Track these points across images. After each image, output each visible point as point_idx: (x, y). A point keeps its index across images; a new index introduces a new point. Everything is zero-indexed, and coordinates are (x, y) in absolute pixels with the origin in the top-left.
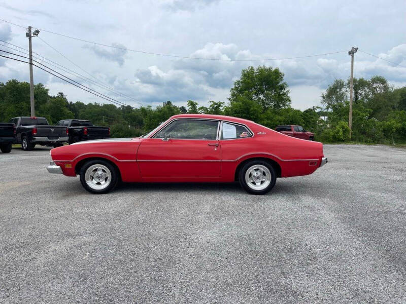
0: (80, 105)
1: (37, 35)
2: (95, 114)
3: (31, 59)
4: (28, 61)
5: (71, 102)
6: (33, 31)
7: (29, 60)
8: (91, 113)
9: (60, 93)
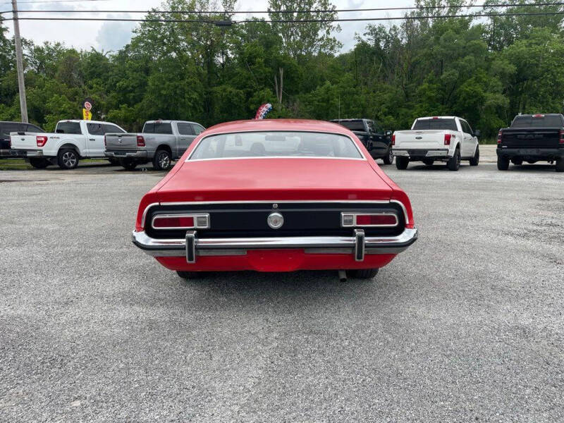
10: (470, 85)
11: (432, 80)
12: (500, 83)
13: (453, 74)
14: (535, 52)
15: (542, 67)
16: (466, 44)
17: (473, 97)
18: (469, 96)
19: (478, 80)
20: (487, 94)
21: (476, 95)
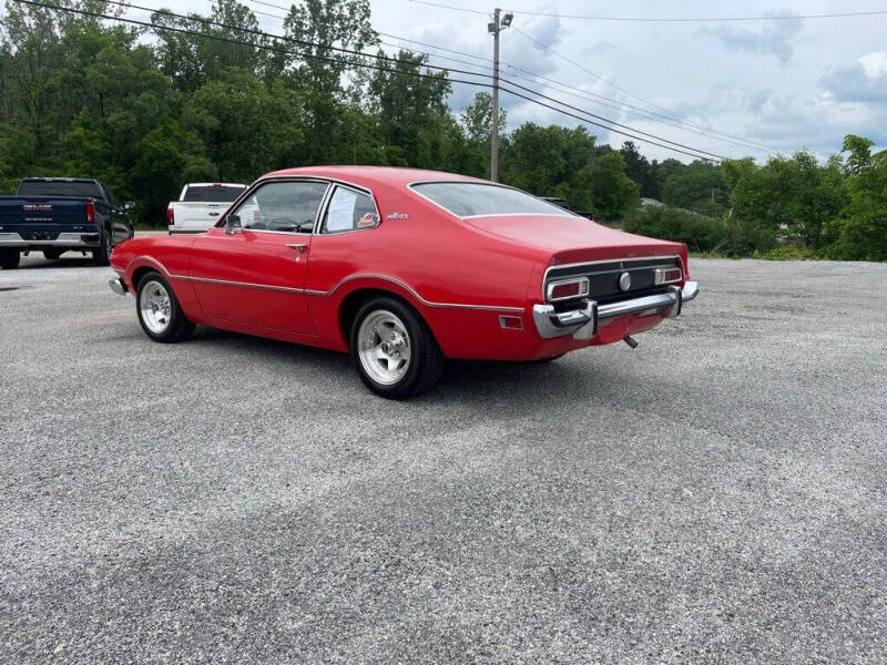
0: (672, 165)
1: (509, 24)
2: (697, 186)
3: (497, 78)
4: (491, 82)
5: (655, 162)
6: (501, 17)
7: (492, 80)
8: (687, 183)
9: (627, 143)
10: (156, 139)
11: (88, 124)
12: (200, 141)
13: (127, 118)
14: (238, 103)
15: (250, 126)
16: (138, 73)
17: (164, 158)
18: (158, 156)
19: (168, 134)
20: (184, 156)
21: (169, 155)
